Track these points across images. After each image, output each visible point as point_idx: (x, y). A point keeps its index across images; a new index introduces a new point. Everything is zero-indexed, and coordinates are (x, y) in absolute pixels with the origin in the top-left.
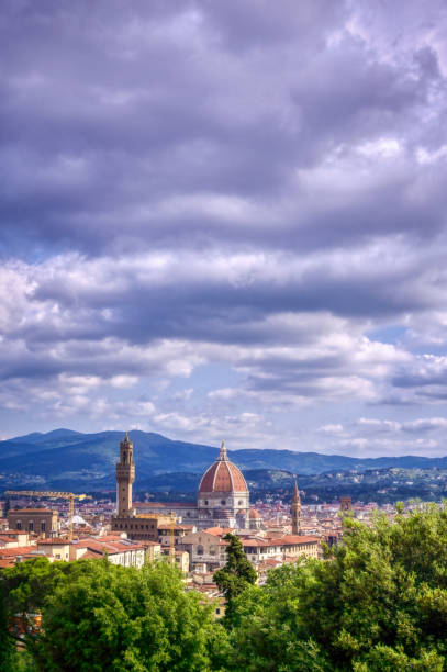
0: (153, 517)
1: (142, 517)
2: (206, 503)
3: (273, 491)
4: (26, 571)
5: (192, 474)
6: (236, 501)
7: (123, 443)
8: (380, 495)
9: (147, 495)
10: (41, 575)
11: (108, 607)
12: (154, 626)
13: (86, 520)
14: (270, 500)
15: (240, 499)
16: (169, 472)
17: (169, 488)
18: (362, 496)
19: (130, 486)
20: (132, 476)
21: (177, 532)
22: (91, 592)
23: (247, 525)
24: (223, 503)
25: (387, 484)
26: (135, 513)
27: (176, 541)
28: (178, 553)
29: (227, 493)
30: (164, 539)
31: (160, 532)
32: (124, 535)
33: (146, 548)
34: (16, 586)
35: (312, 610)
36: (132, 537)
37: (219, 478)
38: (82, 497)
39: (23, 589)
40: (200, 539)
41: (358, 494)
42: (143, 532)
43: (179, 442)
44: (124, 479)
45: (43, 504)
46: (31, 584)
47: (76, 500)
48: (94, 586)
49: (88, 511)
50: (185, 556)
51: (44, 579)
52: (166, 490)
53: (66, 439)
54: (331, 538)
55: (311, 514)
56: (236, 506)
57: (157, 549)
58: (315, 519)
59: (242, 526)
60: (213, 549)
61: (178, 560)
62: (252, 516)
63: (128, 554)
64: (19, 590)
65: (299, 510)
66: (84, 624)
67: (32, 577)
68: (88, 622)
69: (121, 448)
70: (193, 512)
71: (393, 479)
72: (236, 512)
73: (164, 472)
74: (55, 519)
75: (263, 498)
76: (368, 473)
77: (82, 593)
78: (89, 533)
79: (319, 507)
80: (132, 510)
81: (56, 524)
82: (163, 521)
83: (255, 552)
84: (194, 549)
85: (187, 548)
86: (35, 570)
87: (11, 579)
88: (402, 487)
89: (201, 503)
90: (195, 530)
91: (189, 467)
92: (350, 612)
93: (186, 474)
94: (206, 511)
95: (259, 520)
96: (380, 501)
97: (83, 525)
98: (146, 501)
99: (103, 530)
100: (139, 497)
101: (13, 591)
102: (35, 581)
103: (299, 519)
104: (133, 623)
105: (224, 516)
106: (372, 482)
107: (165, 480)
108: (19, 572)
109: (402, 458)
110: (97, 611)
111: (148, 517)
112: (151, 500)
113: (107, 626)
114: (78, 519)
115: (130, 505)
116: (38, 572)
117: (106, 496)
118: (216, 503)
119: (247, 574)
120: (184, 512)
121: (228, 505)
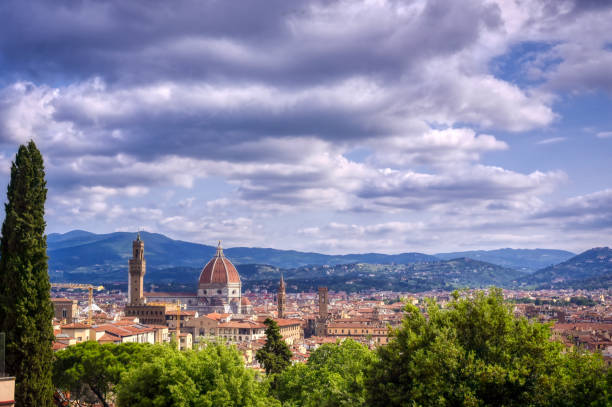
0: (162, 305)
1: (152, 304)
2: (205, 292)
3: (260, 283)
4: (78, 353)
5: (191, 269)
6: (231, 290)
7: (136, 243)
8: (348, 285)
9: (152, 286)
10: (93, 356)
11: (180, 384)
12: (222, 399)
13: (102, 307)
14: (257, 290)
15: (234, 288)
16: (171, 266)
17: (171, 280)
18: (333, 287)
19: (142, 279)
20: (144, 270)
21: (182, 317)
22: (165, 371)
23: (240, 310)
24: (220, 292)
25: (354, 277)
26: (145, 302)
27: (181, 325)
28: (183, 334)
29: (222, 284)
30: (171, 322)
31: (168, 317)
32: (137, 320)
33: (155, 331)
34: (71, 366)
35: (381, 385)
36: (143, 321)
37: (216, 271)
38: (100, 288)
39: (77, 368)
40: (202, 323)
41: (331, 284)
42: (154, 318)
43: (179, 241)
44: (136, 273)
45: (62, 294)
46: (84, 364)
47: (95, 291)
48: (168, 366)
49: (102, 300)
50: (189, 337)
51: (96, 359)
52: (169, 282)
53: (82, 239)
54: (310, 320)
55: (292, 301)
56: (230, 295)
57: (165, 331)
58: (295, 305)
59: (235, 312)
60: (213, 331)
61: (183, 341)
62: (244, 303)
63: (140, 336)
64: (74, 369)
65: (284, 298)
66: (159, 400)
67: (84, 358)
68: (163, 397)
69: (134, 246)
70: (194, 300)
71: (359, 273)
72: (230, 300)
73: (165, 267)
74: (74, 307)
75: (251, 288)
76: (339, 267)
77: (156, 371)
78: (104, 319)
79: (298, 295)
80: (143, 299)
81: (76, 311)
82: (170, 308)
83: (249, 333)
84: (196, 331)
85: (190, 330)
86: (86, 352)
87: (65, 360)
88: (366, 279)
89: (201, 293)
90: (197, 315)
91: (188, 262)
92: (418, 386)
93: (185, 269)
94: (205, 299)
95: (249, 307)
96: (348, 290)
97: (99, 312)
98: (152, 291)
99: (117, 316)
100: (147, 288)
101: (68, 371)
102: (87, 362)
103: (284, 306)
104: (204, 397)
105: (221, 304)
106: (341, 274)
107: (167, 274)
108: (72, 354)
109: (366, 255)
110: (172, 388)
111: (157, 304)
112: (156, 290)
113: (180, 400)
114: (95, 307)
115: (141, 295)
116: (89, 354)
117: (116, 288)
118: (213, 292)
119: (284, 353)
120: (186, 300)
121: (224, 294)
